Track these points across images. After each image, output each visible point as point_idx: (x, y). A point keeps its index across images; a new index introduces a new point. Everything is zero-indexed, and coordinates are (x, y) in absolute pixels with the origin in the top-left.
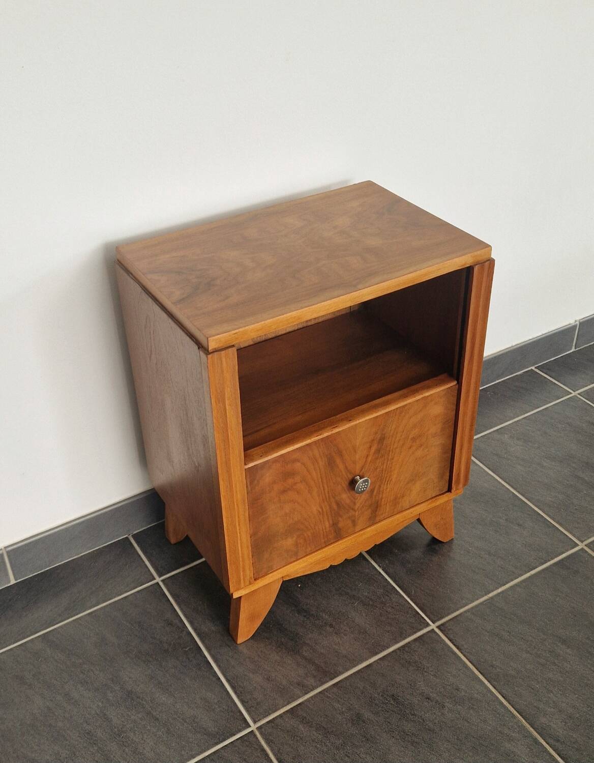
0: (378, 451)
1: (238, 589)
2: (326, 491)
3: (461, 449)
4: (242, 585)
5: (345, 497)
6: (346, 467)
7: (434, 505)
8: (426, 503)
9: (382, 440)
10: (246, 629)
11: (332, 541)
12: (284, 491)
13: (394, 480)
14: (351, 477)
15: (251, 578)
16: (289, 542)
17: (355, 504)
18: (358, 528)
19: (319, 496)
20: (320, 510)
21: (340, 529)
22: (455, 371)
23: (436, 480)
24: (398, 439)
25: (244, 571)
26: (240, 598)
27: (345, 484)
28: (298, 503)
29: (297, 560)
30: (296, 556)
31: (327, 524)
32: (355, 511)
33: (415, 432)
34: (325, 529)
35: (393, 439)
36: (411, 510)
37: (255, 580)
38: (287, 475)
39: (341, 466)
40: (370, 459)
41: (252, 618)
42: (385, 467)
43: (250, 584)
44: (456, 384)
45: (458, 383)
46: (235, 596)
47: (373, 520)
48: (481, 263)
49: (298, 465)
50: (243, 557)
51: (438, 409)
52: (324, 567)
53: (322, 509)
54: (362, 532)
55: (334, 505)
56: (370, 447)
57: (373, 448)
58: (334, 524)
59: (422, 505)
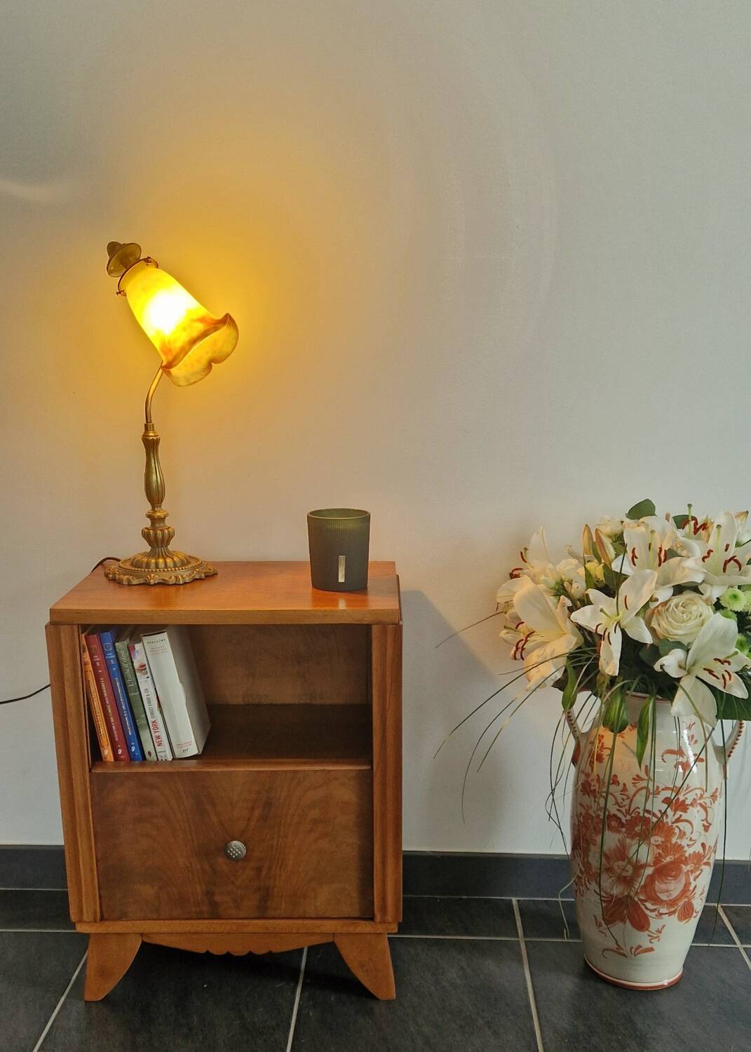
0: (264, 818)
1: (81, 921)
2: (196, 843)
3: (383, 862)
4: (86, 919)
5: (221, 860)
7: (351, 929)
8: (342, 922)
9: (268, 804)
10: (95, 985)
11: (206, 916)
12: (140, 820)
13: (290, 867)
15: (96, 914)
16: (147, 891)
17: (235, 877)
18: (242, 913)
19: (185, 845)
20: (188, 865)
21: (216, 904)
23: (355, 894)
24: (291, 813)
26: (88, 936)
27: (220, 844)
28: (159, 844)
29: (158, 920)
30: (157, 913)
31: (199, 889)
32: (237, 888)
33: (315, 813)
34: (196, 894)
35: (284, 811)
36: (318, 922)
37: (102, 919)
38: (145, 800)
39: (215, 819)
40: (253, 823)
41: (103, 973)
42: (275, 844)
43: (95, 921)
44: (364, 770)
46: (79, 929)
47: (262, 913)
48: (383, 625)
49: (157, 794)
50: (86, 880)
51: (347, 794)
52: (200, 948)
53: (191, 864)
54: (246, 921)
55: (207, 867)
56: (253, 809)
57: (257, 813)
58: (209, 894)
59: (334, 922)
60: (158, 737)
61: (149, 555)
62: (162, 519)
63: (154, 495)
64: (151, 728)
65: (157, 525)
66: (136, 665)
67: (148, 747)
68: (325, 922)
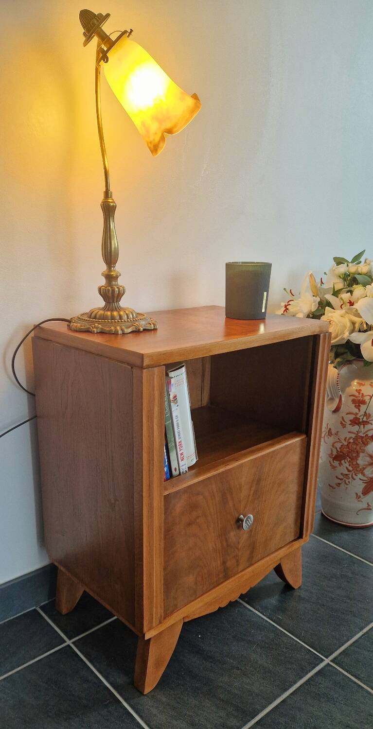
0: (256, 492)
1: (150, 629)
2: (220, 528)
3: (309, 497)
4: (154, 625)
5: (232, 535)
6: (234, 505)
7: (290, 550)
8: (286, 548)
9: (259, 481)
10: (152, 678)
11: (222, 581)
12: (189, 524)
13: (266, 522)
14: (237, 516)
15: (161, 616)
16: (191, 579)
17: (239, 543)
18: (241, 568)
19: (214, 532)
20: (215, 547)
21: (227, 568)
22: (304, 427)
23: (293, 526)
24: (269, 483)
25: (156, 608)
26: (150, 639)
27: (233, 522)
28: (199, 538)
29: (196, 599)
30: (195, 595)
31: (219, 562)
32: (239, 551)
33: (280, 477)
34: (218, 567)
35: (266, 482)
36: (276, 554)
37: (165, 618)
38: (193, 507)
39: (231, 504)
40: (251, 498)
41: (157, 665)
42: (259, 508)
43: (160, 623)
44: (306, 438)
45: (307, 436)
46: (147, 637)
47: (251, 562)
48: (324, 334)
49: (201, 497)
50: (156, 592)
51: (295, 458)
52: (214, 608)
53: (216, 546)
54: (243, 573)
55: (224, 543)
56: (251, 487)
57: (253, 489)
58: (224, 563)
59: (283, 549)
60: (182, 454)
61: (104, 309)
62: (116, 278)
63: (110, 257)
64: (178, 447)
65: (114, 283)
66: (171, 397)
67: (174, 465)
68: (280, 551)
